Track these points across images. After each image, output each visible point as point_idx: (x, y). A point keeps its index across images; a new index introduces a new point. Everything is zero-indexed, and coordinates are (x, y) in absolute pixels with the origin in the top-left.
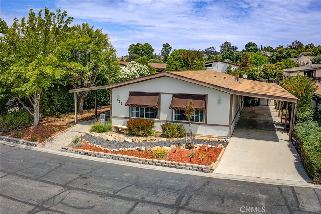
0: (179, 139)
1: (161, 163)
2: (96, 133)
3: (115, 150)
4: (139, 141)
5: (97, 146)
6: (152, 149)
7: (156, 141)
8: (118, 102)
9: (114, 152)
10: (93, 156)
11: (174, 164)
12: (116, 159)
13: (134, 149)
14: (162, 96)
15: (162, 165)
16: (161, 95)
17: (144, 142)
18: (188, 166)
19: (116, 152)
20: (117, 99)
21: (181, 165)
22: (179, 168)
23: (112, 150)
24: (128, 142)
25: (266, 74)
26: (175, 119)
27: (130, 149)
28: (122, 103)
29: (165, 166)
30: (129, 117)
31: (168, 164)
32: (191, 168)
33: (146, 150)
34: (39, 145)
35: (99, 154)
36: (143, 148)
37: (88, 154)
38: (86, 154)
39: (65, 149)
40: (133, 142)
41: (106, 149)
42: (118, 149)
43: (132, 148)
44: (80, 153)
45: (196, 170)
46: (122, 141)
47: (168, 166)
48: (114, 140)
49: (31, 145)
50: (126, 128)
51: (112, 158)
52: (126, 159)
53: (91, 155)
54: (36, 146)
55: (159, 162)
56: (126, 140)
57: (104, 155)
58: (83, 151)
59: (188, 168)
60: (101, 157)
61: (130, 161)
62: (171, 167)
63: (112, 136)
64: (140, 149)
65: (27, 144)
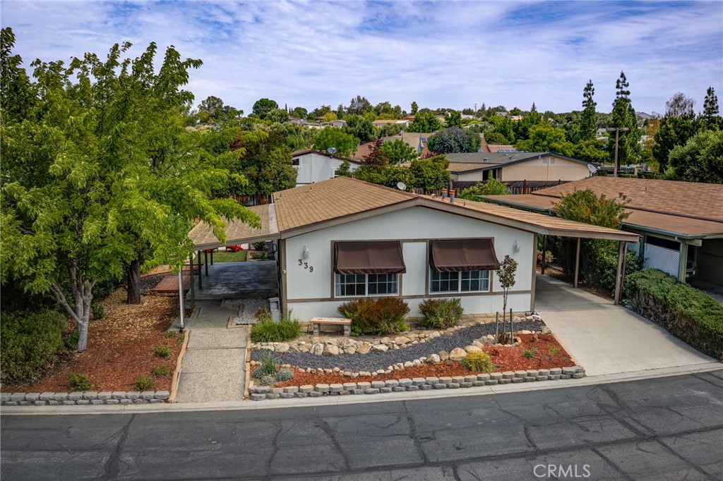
0: (456, 328)
1: (498, 378)
3: (382, 371)
4: (399, 345)
5: (331, 371)
6: (452, 356)
7: (426, 339)
8: (304, 266)
9: (382, 377)
10: (344, 394)
11: (522, 375)
12: (402, 391)
13: (417, 362)
14: (405, 246)
15: (500, 383)
16: (404, 244)
17: (409, 345)
18: (545, 374)
19: (392, 376)
20: (300, 260)
21: (534, 375)
22: (532, 381)
23: (375, 374)
24: (381, 351)
25: (420, 179)
26: (433, 290)
27: (408, 364)
28: (312, 269)
29: (506, 383)
30: (329, 296)
31: (511, 377)
32: (552, 376)
33: (441, 360)
34: (172, 398)
35: (358, 387)
36: (435, 358)
37: (330, 393)
38: (324, 394)
39: (263, 392)
40: (389, 349)
41: (362, 373)
42: (385, 368)
43: (412, 361)
44: (309, 395)
45: (561, 378)
46: (365, 351)
47: (512, 382)
48: (342, 352)
49: (149, 401)
50: (348, 321)
51: (394, 390)
52: (425, 386)
53: (339, 394)
54: (166, 401)
55: (492, 378)
56: (375, 347)
57: (372, 387)
58: (316, 389)
59: (546, 377)
60: (365, 393)
61: (434, 387)
62: (518, 382)
63: (329, 343)
64: (429, 359)
65: (134, 402)
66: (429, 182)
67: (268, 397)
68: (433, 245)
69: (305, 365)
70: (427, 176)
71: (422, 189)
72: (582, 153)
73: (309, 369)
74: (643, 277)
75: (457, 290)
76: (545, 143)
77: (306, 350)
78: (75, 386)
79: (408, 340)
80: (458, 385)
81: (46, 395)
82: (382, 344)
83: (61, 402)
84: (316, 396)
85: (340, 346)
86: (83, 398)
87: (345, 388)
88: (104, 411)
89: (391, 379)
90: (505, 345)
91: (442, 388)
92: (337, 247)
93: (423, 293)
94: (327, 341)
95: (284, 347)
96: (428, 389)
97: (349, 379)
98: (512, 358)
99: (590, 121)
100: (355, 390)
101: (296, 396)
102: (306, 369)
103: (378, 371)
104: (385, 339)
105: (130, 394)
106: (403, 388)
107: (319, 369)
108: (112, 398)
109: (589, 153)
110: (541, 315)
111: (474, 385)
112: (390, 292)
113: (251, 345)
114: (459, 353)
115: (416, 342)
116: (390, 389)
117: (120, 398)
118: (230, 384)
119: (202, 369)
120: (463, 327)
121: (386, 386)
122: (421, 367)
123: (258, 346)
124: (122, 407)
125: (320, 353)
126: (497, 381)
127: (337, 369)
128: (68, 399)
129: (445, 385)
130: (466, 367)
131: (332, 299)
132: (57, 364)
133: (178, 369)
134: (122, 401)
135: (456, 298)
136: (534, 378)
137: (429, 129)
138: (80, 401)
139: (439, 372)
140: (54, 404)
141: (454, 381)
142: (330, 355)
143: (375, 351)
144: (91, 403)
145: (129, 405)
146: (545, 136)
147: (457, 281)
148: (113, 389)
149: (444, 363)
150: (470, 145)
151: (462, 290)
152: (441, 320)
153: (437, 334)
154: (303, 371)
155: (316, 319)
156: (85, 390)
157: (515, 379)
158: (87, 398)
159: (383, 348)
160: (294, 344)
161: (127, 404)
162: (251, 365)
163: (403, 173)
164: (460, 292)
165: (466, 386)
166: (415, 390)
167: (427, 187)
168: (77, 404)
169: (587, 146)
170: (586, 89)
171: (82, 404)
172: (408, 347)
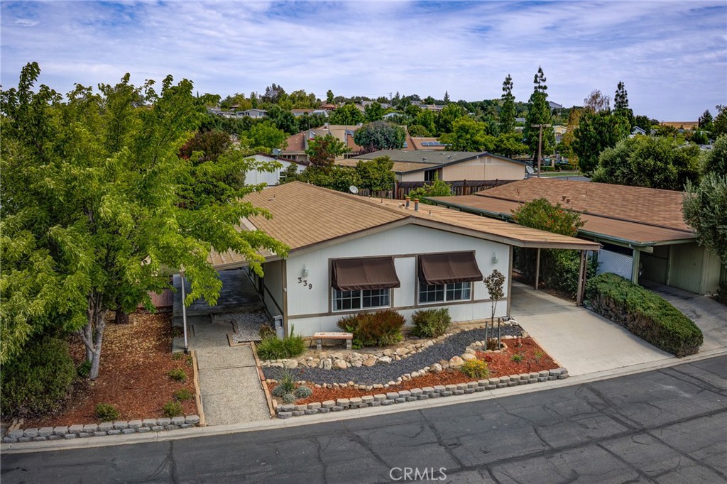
0: (445, 335)
1: (496, 383)
2: (285, 360)
3: (393, 383)
4: (401, 356)
5: (346, 385)
6: (451, 364)
7: (423, 348)
8: (303, 283)
9: (394, 388)
10: (363, 407)
11: (516, 379)
12: (414, 400)
13: (423, 372)
14: (397, 262)
15: (498, 387)
16: (396, 259)
17: (409, 355)
18: (536, 377)
19: (402, 386)
20: (300, 279)
21: (526, 378)
22: (525, 383)
23: (387, 385)
24: (386, 363)
25: (367, 181)
26: (421, 301)
27: (415, 374)
28: (311, 286)
29: (503, 387)
30: (327, 312)
31: (507, 381)
32: (542, 378)
33: (443, 369)
34: (203, 422)
35: (376, 400)
36: (438, 367)
37: (350, 406)
38: (345, 408)
39: (289, 410)
40: (393, 360)
41: (375, 386)
42: (395, 380)
43: (417, 371)
44: (332, 410)
45: (549, 379)
46: (371, 363)
47: (508, 386)
48: (349, 365)
49: (180, 427)
50: (350, 335)
51: (407, 400)
52: (434, 394)
53: (358, 407)
54: (197, 425)
55: (491, 383)
56: (380, 359)
57: (388, 398)
58: (337, 404)
59: (537, 379)
60: (382, 404)
61: (442, 395)
62: (513, 385)
63: (337, 358)
64: (433, 369)
65: (166, 428)
66: (375, 183)
67: (294, 415)
68: (421, 259)
69: (320, 381)
70: (373, 177)
71: (368, 190)
72: (503, 146)
73: (325, 385)
74: (603, 281)
75: (443, 300)
76: (468, 136)
77: (314, 365)
78: (102, 416)
79: (407, 351)
80: (463, 391)
81: (75, 427)
82: (385, 356)
83: (92, 434)
84: (338, 410)
85: (346, 359)
86: (114, 428)
87: (364, 401)
88: (138, 439)
89: (402, 389)
90: (495, 351)
91: (449, 395)
92: (335, 265)
93: (413, 304)
94: (334, 356)
95: (293, 363)
96: (437, 397)
97: (364, 392)
98: (503, 363)
99: (509, 116)
100: (373, 403)
101: (320, 412)
102: (322, 385)
103: (390, 383)
104: (388, 351)
105: (161, 421)
106: (415, 398)
107: (335, 384)
108: (144, 426)
109: (510, 146)
110: (517, 319)
111: (476, 391)
112: (382, 305)
113: (260, 363)
114: (457, 362)
115: (414, 352)
116: (404, 399)
117: (151, 426)
118: (252, 403)
119: (221, 391)
120: (451, 334)
121: (400, 397)
122: (426, 377)
123: (268, 363)
124: (155, 434)
125: (329, 367)
126: (495, 386)
127: (351, 383)
128: (99, 430)
129: (451, 392)
130: (466, 374)
131: (330, 314)
132: (74, 394)
133: (198, 392)
134: (154, 428)
135: (445, 307)
136: (526, 381)
137: (352, 120)
138: (111, 431)
139: (444, 381)
140: (85, 437)
141: (459, 388)
142: (340, 369)
143: (380, 363)
144: (122, 433)
145: (161, 432)
146: (468, 130)
147: (443, 292)
148: (142, 417)
149: (446, 371)
150: (396, 138)
151: (447, 300)
152: (433, 329)
153: (430, 343)
154: (319, 386)
155: (318, 335)
156: (113, 419)
157: (511, 383)
158: (119, 428)
159: (387, 359)
160: (302, 359)
161: (158, 431)
162: (267, 384)
163: (350, 175)
164: (445, 301)
165: (470, 393)
166: (426, 398)
167: (374, 189)
168: (108, 434)
169: (508, 139)
170: (505, 83)
171: (113, 434)
172: (408, 358)
